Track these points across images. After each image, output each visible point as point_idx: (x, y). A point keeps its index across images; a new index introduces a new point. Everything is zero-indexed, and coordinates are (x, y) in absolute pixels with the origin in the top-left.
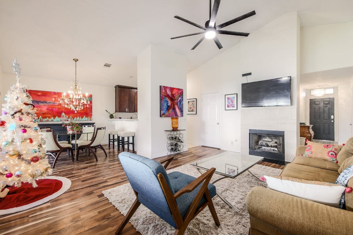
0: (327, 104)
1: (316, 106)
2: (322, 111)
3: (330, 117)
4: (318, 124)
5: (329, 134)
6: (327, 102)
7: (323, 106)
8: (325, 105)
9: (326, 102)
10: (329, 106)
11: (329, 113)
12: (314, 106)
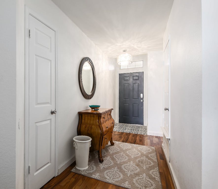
0: (136, 80)
1: (126, 82)
2: (132, 89)
3: (139, 96)
4: (128, 104)
5: (138, 117)
6: (137, 78)
7: (133, 82)
8: (134, 82)
9: (135, 78)
10: (138, 82)
11: (138, 91)
12: (124, 82)
